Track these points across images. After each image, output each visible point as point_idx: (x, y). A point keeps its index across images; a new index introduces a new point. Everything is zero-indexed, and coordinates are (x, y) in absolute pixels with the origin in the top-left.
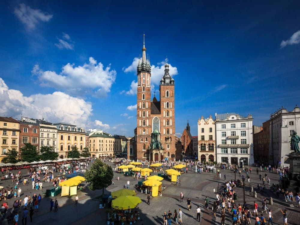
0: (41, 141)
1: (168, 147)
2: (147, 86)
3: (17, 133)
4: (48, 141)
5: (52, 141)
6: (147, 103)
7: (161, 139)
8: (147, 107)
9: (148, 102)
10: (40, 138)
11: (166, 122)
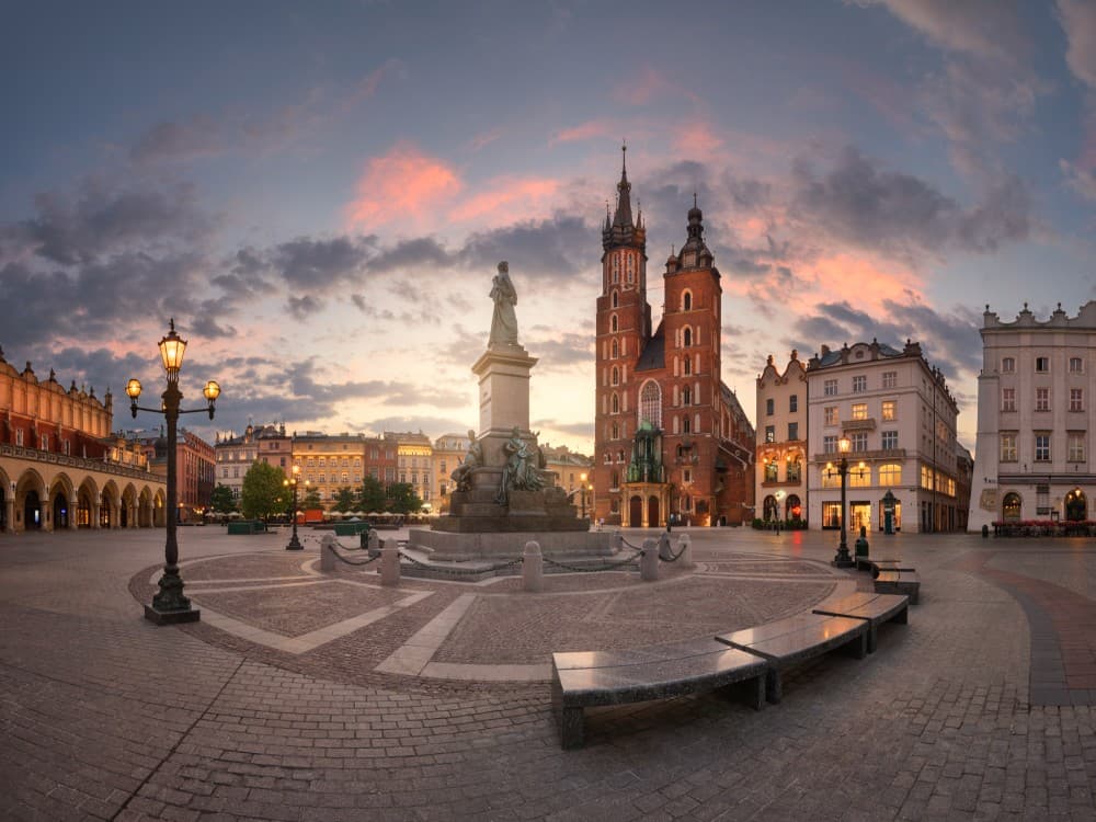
0: (400, 475)
1: (687, 479)
2: (624, 290)
4: (413, 476)
5: (423, 475)
6: (624, 340)
7: (665, 452)
8: (624, 354)
9: (627, 337)
10: (400, 470)
11: (683, 394)
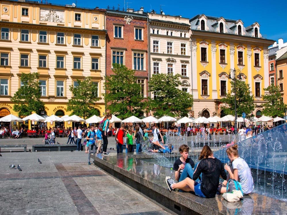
0: (152, 62)
3: (102, 42)
4: (169, 65)
5: (181, 64)
10: (152, 56)
